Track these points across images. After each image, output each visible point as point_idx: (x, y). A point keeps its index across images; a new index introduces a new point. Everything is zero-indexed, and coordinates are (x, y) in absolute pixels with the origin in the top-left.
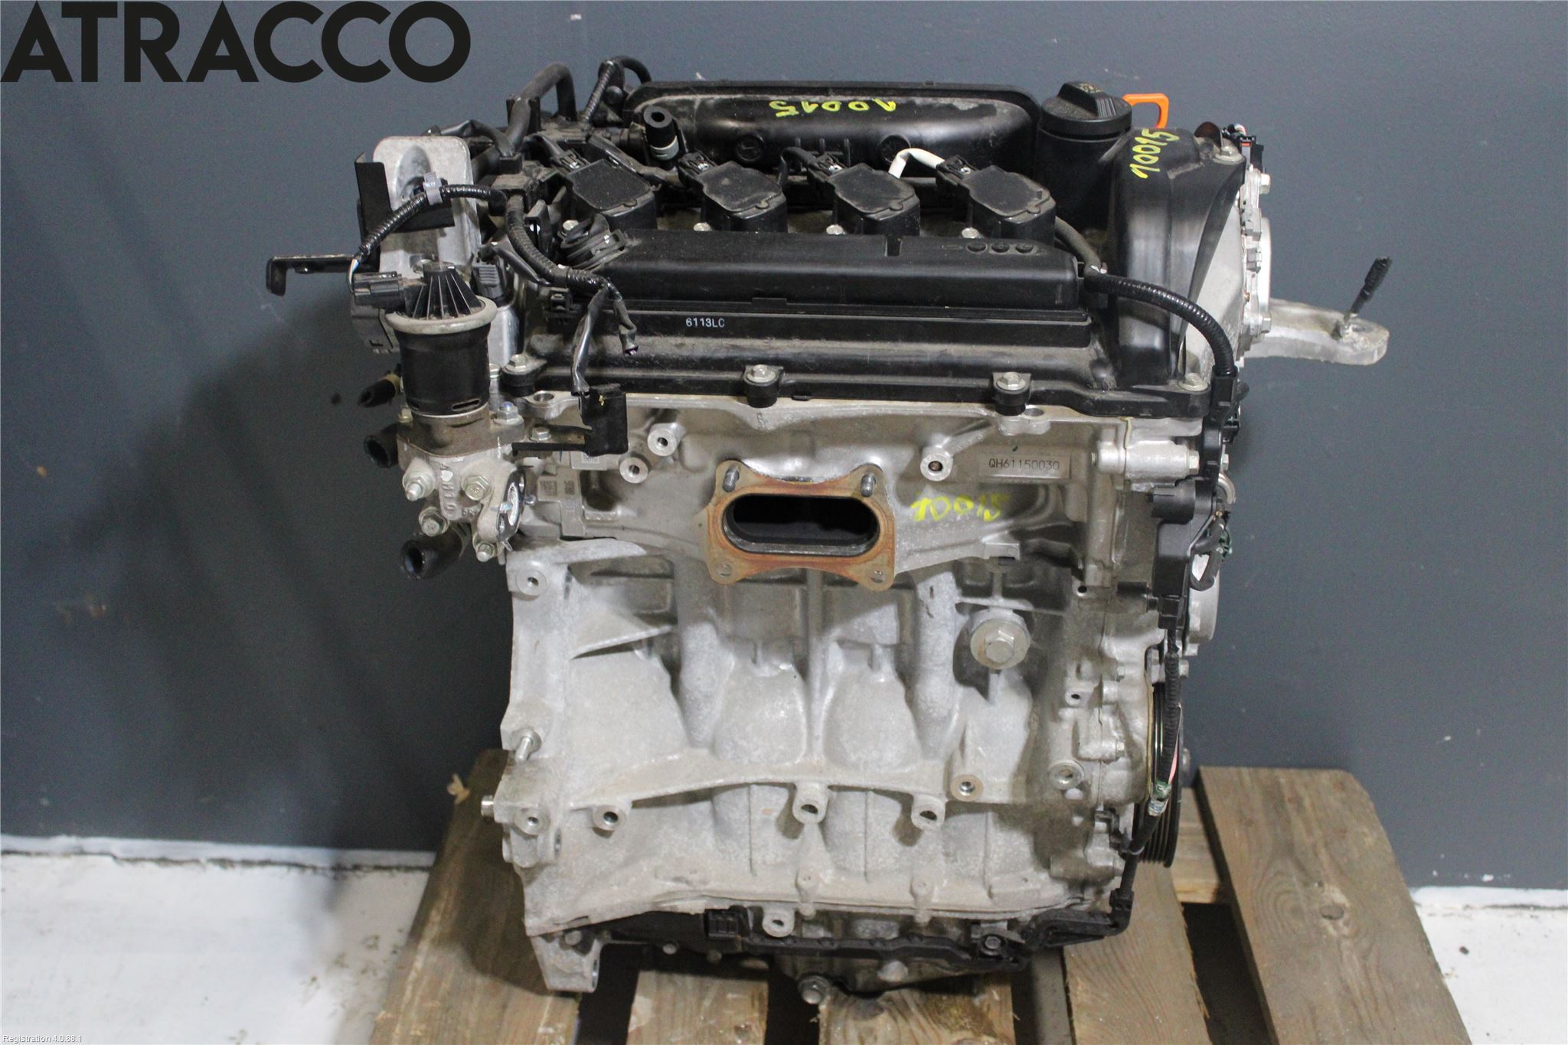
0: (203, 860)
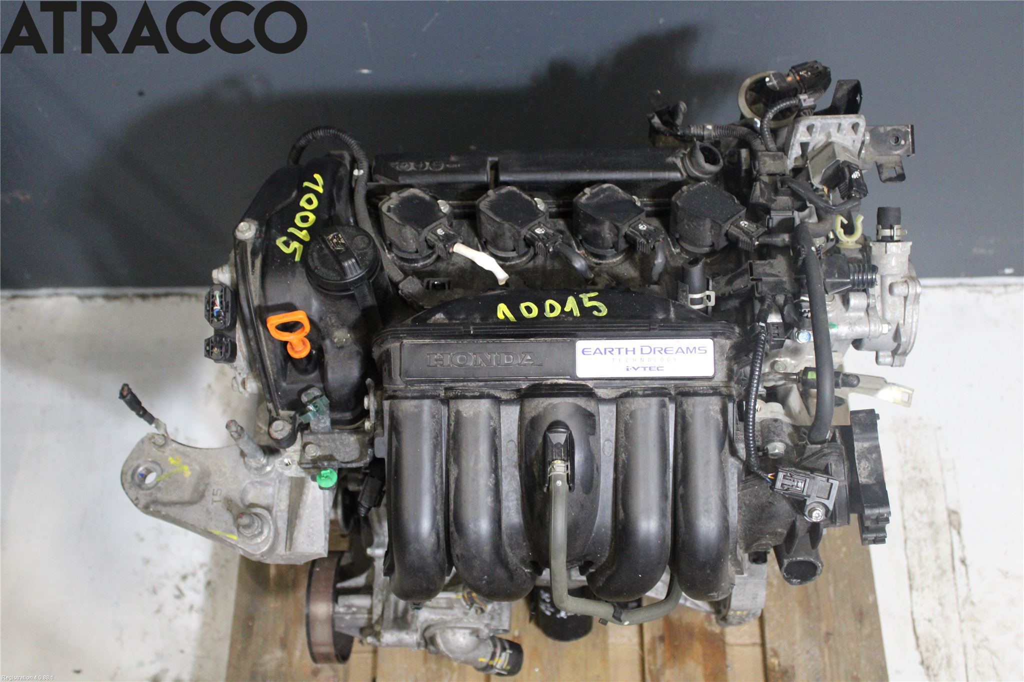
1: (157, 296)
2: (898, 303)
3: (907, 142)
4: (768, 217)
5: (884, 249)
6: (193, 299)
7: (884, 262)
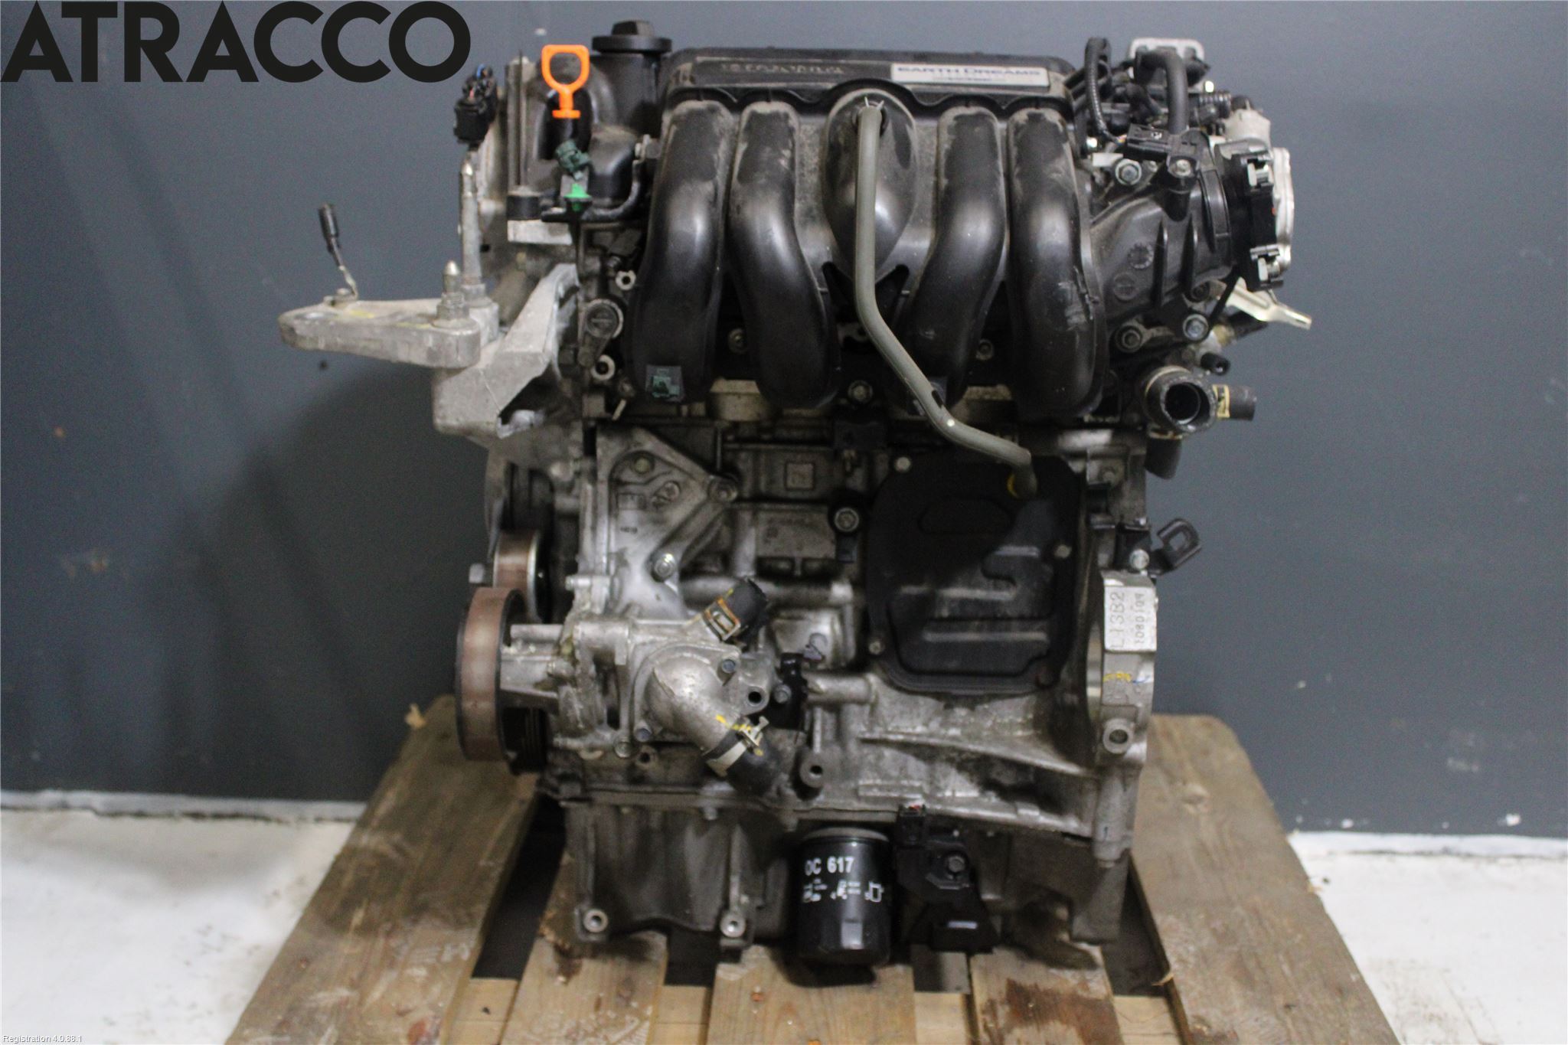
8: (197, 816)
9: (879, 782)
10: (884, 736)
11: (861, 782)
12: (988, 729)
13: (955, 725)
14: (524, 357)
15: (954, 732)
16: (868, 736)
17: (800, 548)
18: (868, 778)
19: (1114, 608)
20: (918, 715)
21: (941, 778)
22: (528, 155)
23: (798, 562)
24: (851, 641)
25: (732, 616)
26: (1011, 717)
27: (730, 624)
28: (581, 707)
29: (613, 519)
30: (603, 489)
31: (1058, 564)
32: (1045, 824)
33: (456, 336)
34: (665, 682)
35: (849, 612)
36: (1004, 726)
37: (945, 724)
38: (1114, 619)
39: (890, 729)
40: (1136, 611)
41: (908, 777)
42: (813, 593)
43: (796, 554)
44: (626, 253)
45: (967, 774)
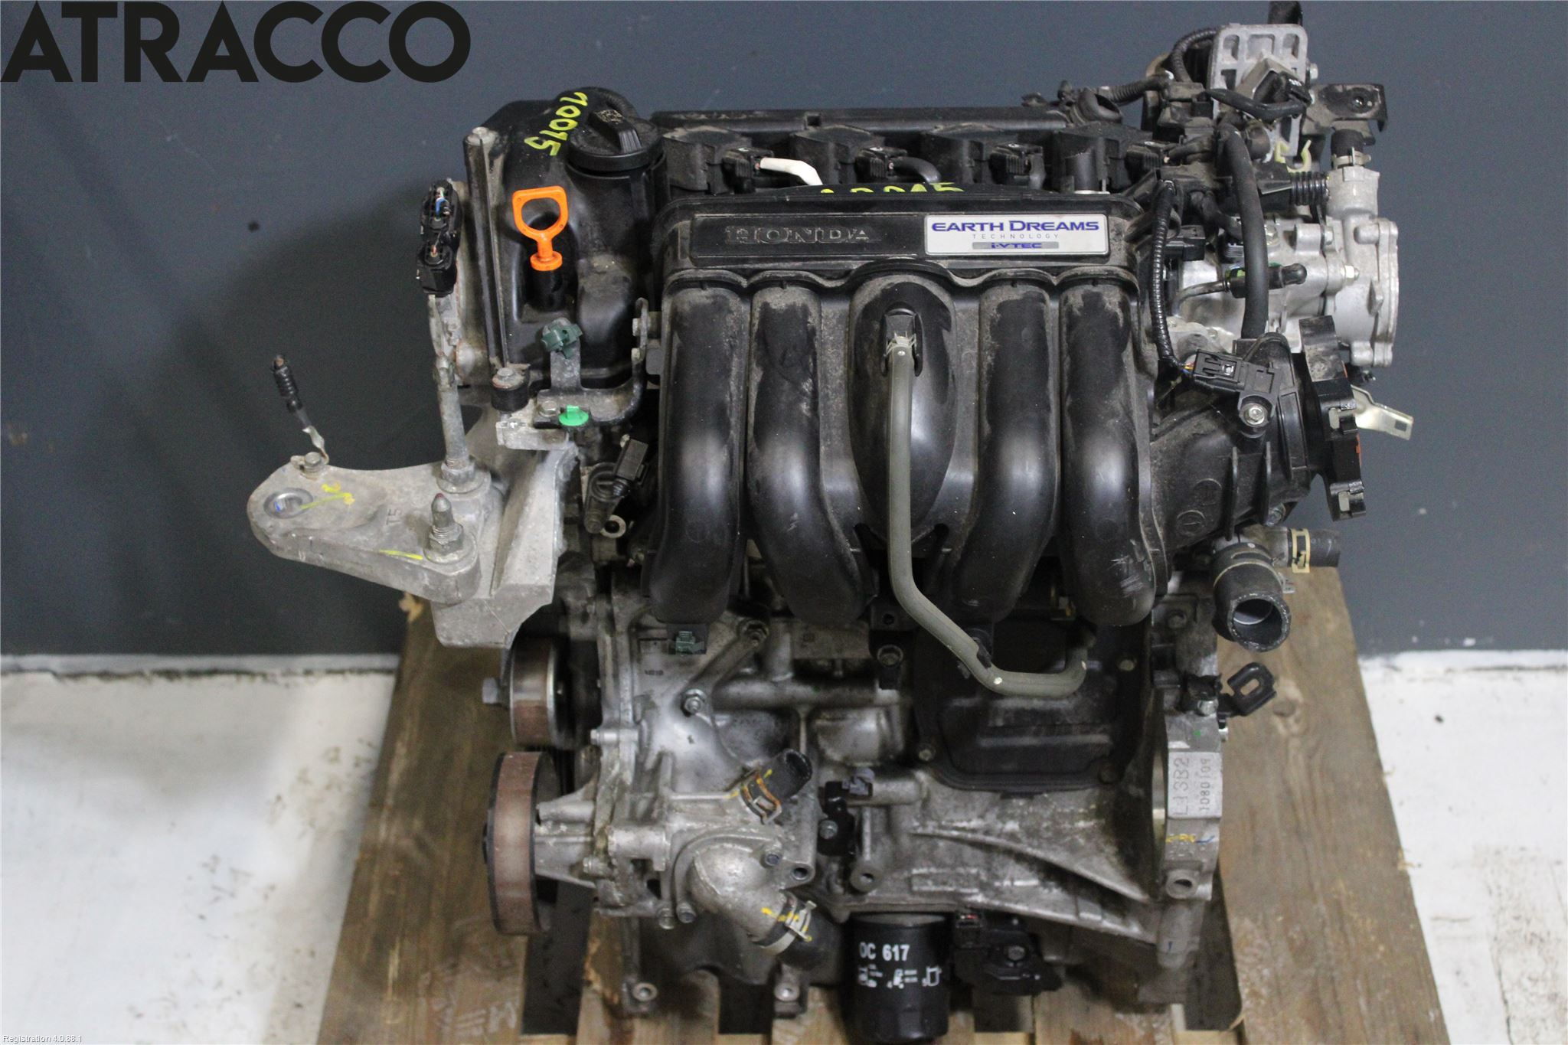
0: (147, 672)
1: (194, 674)
2: (1368, 254)
3: (1376, 104)
4: (1182, 136)
5: (1341, 177)
6: (259, 679)
7: (1341, 192)
8: (170, 674)
9: (933, 870)
10: (938, 831)
11: (915, 871)
12: (1048, 819)
13: (1012, 817)
14: (530, 588)
15: (1012, 826)
16: (920, 831)
17: (840, 651)
18: (922, 867)
19: (1177, 774)
20: (974, 809)
21: (999, 867)
22: (508, 315)
23: (839, 663)
24: (899, 737)
25: (773, 798)
26: (1072, 808)
27: (771, 805)
28: (620, 895)
29: (635, 665)
30: (623, 641)
31: (1122, 676)
32: (1107, 928)
33: (454, 576)
34: (708, 880)
35: (896, 712)
36: (1063, 815)
37: (1002, 817)
38: (1177, 786)
39: (943, 823)
40: (1201, 777)
41: (964, 864)
42: (857, 694)
43: (835, 656)
44: (632, 476)
45: (1026, 864)
